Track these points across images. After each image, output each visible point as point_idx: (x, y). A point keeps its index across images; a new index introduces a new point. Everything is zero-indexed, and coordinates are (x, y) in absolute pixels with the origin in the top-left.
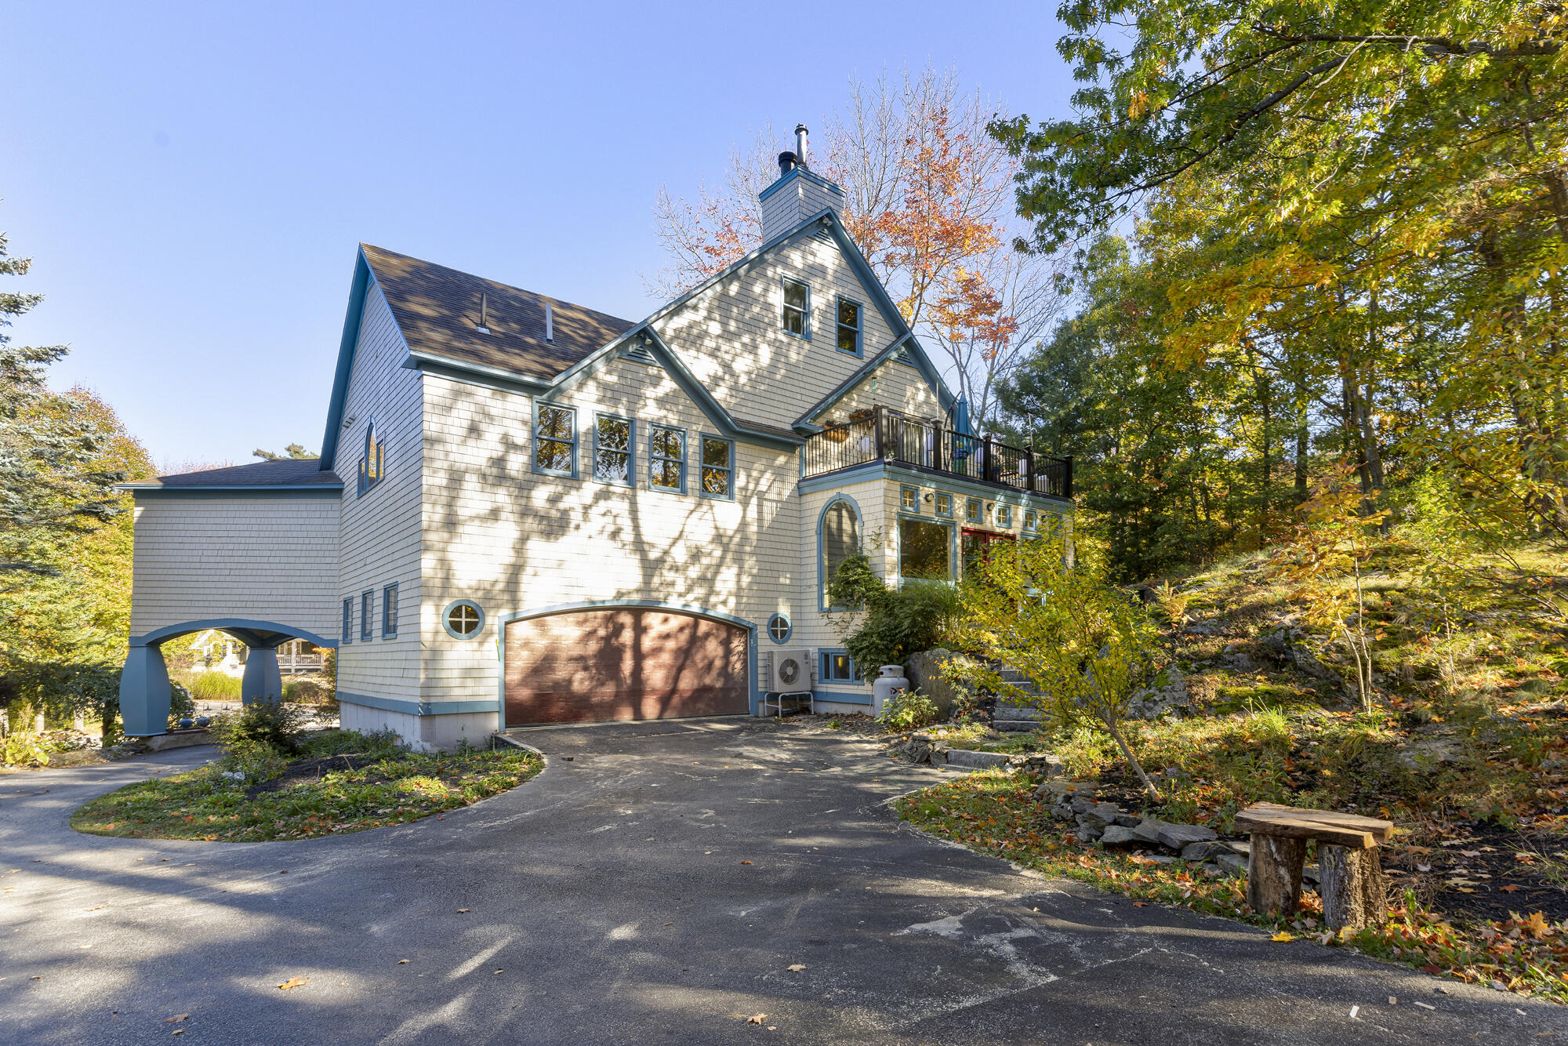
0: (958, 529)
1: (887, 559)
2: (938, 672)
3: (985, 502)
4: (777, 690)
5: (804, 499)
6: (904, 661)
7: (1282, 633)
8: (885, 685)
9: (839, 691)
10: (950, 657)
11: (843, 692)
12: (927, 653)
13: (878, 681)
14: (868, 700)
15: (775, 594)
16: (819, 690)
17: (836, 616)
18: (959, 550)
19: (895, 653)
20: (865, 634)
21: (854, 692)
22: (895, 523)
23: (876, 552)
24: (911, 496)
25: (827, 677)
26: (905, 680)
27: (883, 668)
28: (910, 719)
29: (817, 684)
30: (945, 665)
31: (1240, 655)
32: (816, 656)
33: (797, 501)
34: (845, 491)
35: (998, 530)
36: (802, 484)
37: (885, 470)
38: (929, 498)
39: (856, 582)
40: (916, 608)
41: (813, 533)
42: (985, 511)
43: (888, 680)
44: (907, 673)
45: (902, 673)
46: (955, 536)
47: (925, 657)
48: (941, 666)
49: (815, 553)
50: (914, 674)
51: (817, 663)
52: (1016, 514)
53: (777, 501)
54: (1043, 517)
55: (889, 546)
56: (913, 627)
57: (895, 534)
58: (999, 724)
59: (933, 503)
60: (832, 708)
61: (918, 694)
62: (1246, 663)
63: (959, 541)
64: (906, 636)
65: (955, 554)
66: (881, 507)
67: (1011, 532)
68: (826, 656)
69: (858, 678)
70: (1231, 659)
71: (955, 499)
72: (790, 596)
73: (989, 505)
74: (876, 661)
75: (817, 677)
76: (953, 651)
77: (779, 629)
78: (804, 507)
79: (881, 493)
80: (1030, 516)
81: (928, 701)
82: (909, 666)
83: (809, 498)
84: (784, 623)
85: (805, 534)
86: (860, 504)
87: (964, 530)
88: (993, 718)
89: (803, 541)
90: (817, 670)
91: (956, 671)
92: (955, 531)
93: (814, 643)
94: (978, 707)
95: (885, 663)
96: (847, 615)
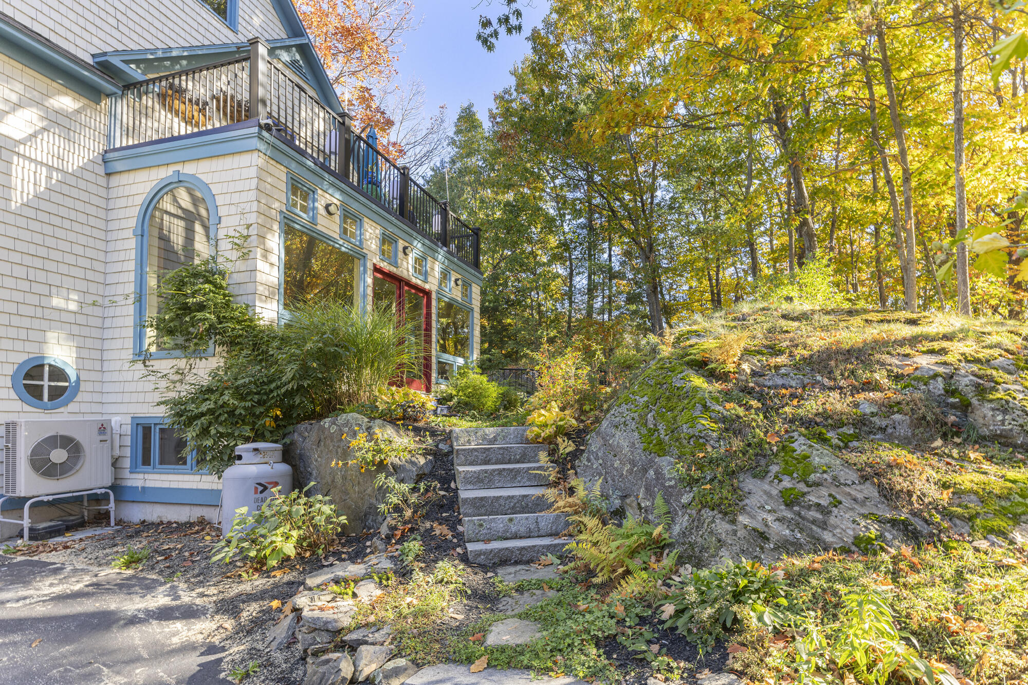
0: (370, 266)
1: (260, 277)
2: (346, 453)
3: (401, 244)
4: (22, 491)
5: (115, 180)
6: (284, 436)
7: (940, 384)
8: (244, 479)
9: (166, 485)
10: (369, 429)
11: (174, 485)
12: (326, 422)
13: (235, 471)
14: (213, 499)
15: (44, 325)
16: (129, 483)
17: (164, 365)
18: (370, 291)
19: (268, 422)
20: (210, 390)
21: (194, 486)
22: (276, 227)
23: (240, 265)
24: (305, 199)
25: (146, 461)
26: (284, 468)
27: (242, 448)
28: (290, 549)
29: (126, 474)
30: (360, 441)
31: (897, 417)
32: (128, 429)
33: (102, 181)
34: (189, 169)
35: (414, 280)
36: (111, 155)
37: (261, 138)
38: (332, 209)
39: (201, 307)
40: (309, 346)
41: (129, 233)
42: (401, 255)
43: (253, 470)
44: (288, 456)
45: (278, 455)
46: (365, 272)
47: (322, 429)
48: (354, 443)
49: (132, 265)
50: (301, 457)
51: (128, 441)
52: (433, 269)
53: (50, 168)
54: (456, 280)
55: (265, 257)
56: (302, 378)
57: (275, 242)
58: (479, 554)
59: (337, 218)
60: (153, 513)
61: (308, 494)
62: (904, 430)
63: (369, 281)
64: (290, 394)
65: (365, 296)
66: (252, 195)
67: (427, 287)
68: (144, 430)
69: (201, 462)
70: (884, 423)
71: (366, 226)
72: (76, 330)
73: (405, 248)
74: (229, 435)
75: (127, 463)
76: (372, 419)
77: (46, 383)
78: (113, 193)
79: (253, 172)
80: (445, 275)
81: (327, 509)
82: (292, 443)
83: (124, 179)
84: (58, 373)
85: (114, 236)
86: (215, 189)
87: (377, 269)
88: (462, 540)
89: (111, 246)
90: (128, 452)
91: (380, 451)
92: (365, 266)
93: (123, 408)
94: (426, 517)
95: (247, 440)
96: (182, 363)
